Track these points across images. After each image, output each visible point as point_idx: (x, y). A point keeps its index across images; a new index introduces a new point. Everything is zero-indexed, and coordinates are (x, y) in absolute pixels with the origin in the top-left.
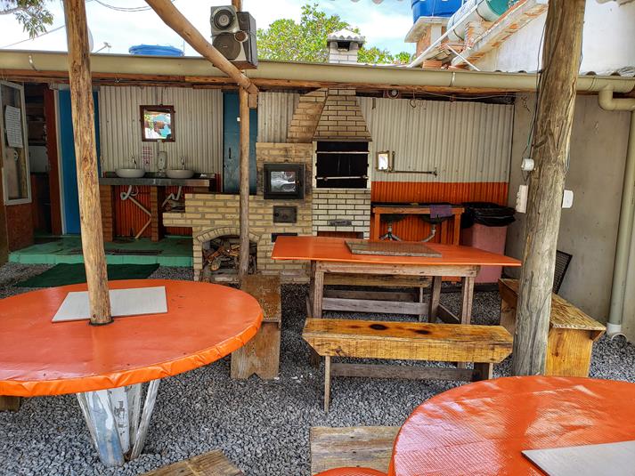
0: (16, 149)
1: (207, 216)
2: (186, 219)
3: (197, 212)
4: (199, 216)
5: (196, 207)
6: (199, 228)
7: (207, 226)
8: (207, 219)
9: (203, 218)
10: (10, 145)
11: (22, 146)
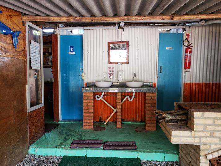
0: (36, 71)
1: (216, 134)
2: (194, 137)
3: (205, 130)
4: (208, 134)
5: (205, 125)
6: (207, 146)
7: (216, 144)
8: (216, 137)
9: (212, 136)
10: (33, 68)
11: (40, 69)
